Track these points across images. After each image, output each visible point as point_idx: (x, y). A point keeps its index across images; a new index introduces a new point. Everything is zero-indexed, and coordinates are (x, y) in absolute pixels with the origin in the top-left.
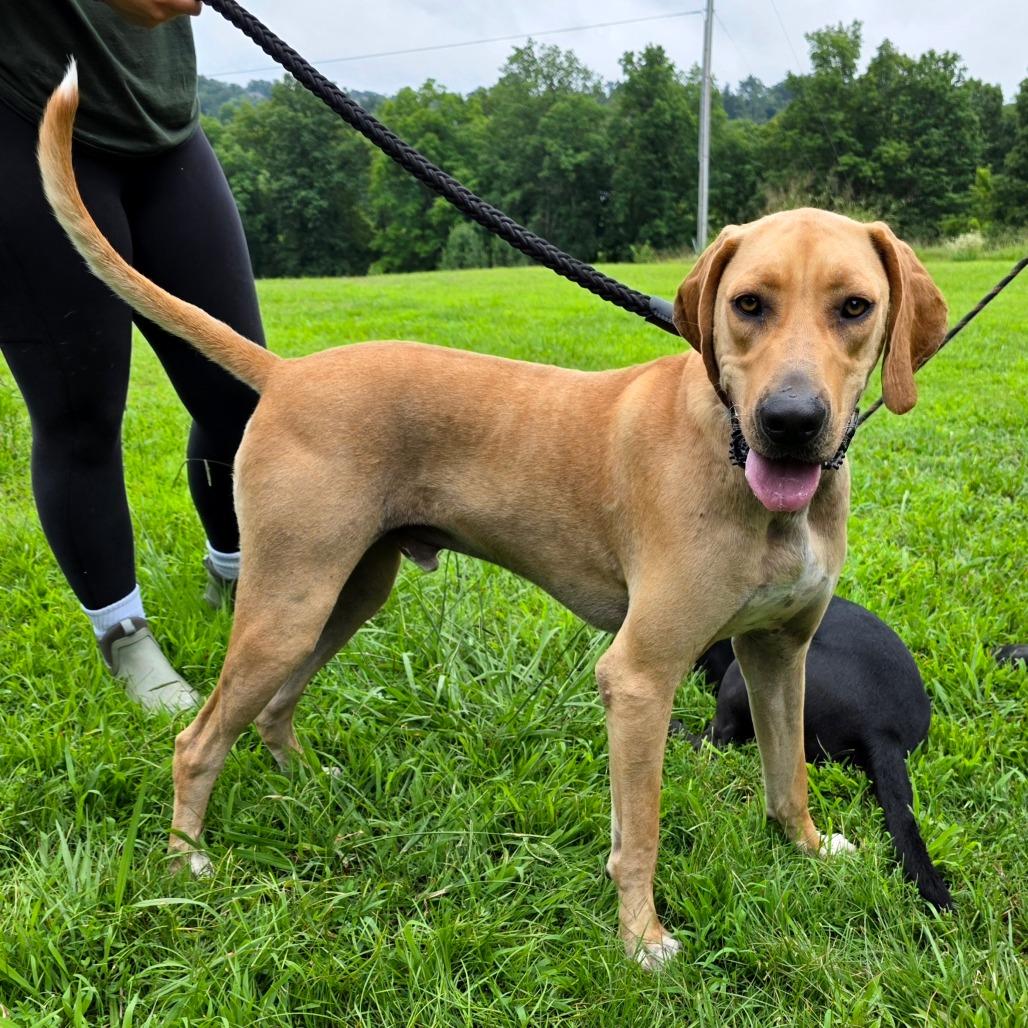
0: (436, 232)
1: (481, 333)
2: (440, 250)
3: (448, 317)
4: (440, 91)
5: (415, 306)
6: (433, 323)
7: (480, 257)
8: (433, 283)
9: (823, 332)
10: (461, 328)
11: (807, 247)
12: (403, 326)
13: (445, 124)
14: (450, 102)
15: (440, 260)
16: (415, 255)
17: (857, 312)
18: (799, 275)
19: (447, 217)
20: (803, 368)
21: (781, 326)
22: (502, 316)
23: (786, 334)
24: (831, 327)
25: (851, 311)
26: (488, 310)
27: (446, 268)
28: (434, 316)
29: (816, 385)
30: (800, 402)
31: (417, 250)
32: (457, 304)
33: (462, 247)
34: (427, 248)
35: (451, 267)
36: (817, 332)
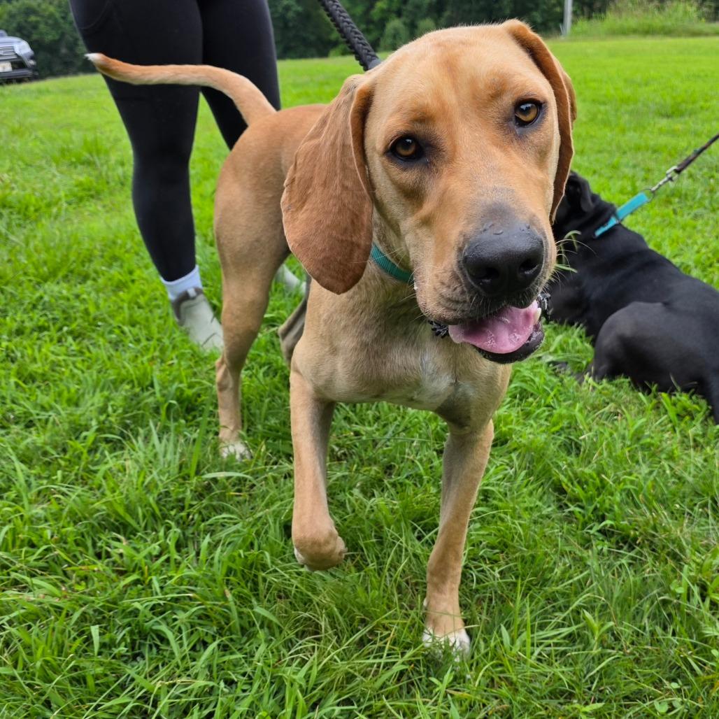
0: (376, 26)
2: (379, 39)
15: (379, 46)
19: (384, 16)
27: (383, 51)
30: (511, 236)
33: (395, 36)
34: (370, 38)
35: (387, 50)
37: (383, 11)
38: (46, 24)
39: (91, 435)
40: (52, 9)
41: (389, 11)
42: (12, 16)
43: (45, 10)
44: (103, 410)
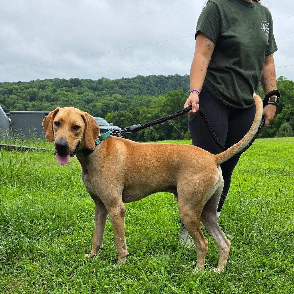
0: (276, 126)
1: (283, 156)
2: (276, 131)
3: (273, 151)
4: (284, 80)
5: (263, 148)
6: (268, 152)
7: (290, 133)
8: (270, 141)
9: (69, 131)
10: (277, 154)
11: (68, 115)
12: (258, 153)
13: (284, 90)
14: (288, 83)
15: (276, 135)
16: (267, 133)
17: (77, 128)
18: (66, 120)
19: (280, 121)
20: (64, 137)
21: (62, 128)
22: (291, 151)
23: (62, 130)
24: (71, 130)
25: (76, 128)
26: (287, 149)
27: (277, 137)
28: (269, 150)
29: (65, 140)
30: (62, 142)
31: (268, 131)
32: (277, 147)
33: (284, 131)
34: (272, 131)
35: (279, 136)
36: (68, 131)
37: (280, 118)
38: (127, 121)
39: (144, 250)
40: (130, 115)
41: (283, 118)
42: (114, 117)
43: (127, 115)
44: (148, 244)
